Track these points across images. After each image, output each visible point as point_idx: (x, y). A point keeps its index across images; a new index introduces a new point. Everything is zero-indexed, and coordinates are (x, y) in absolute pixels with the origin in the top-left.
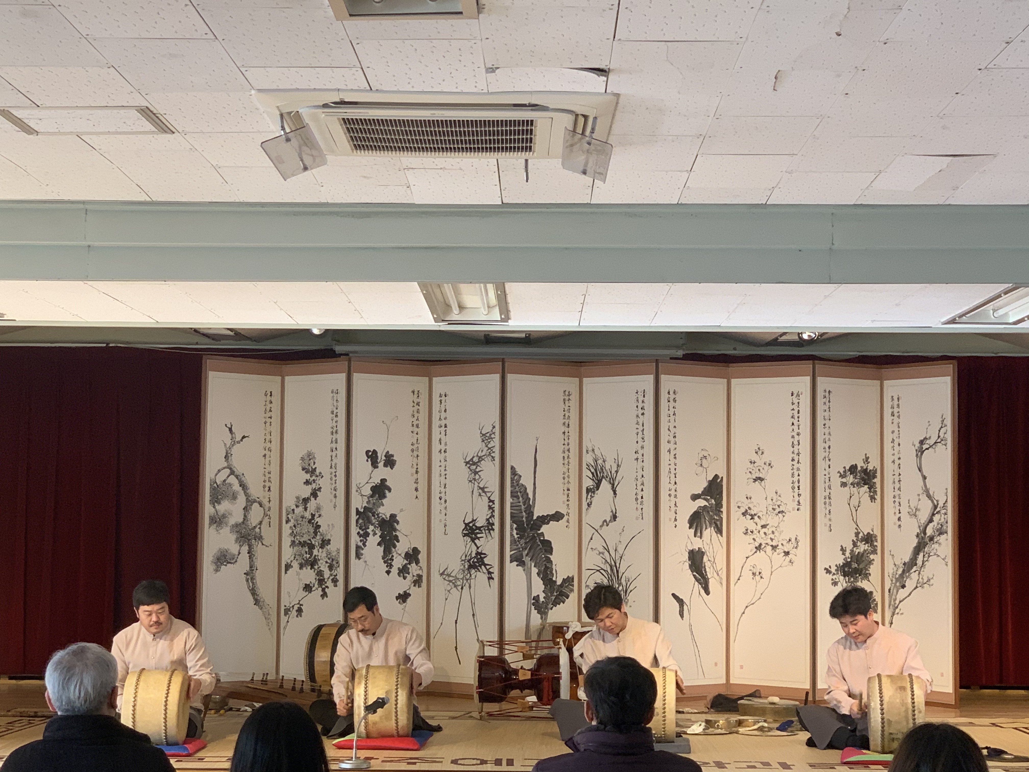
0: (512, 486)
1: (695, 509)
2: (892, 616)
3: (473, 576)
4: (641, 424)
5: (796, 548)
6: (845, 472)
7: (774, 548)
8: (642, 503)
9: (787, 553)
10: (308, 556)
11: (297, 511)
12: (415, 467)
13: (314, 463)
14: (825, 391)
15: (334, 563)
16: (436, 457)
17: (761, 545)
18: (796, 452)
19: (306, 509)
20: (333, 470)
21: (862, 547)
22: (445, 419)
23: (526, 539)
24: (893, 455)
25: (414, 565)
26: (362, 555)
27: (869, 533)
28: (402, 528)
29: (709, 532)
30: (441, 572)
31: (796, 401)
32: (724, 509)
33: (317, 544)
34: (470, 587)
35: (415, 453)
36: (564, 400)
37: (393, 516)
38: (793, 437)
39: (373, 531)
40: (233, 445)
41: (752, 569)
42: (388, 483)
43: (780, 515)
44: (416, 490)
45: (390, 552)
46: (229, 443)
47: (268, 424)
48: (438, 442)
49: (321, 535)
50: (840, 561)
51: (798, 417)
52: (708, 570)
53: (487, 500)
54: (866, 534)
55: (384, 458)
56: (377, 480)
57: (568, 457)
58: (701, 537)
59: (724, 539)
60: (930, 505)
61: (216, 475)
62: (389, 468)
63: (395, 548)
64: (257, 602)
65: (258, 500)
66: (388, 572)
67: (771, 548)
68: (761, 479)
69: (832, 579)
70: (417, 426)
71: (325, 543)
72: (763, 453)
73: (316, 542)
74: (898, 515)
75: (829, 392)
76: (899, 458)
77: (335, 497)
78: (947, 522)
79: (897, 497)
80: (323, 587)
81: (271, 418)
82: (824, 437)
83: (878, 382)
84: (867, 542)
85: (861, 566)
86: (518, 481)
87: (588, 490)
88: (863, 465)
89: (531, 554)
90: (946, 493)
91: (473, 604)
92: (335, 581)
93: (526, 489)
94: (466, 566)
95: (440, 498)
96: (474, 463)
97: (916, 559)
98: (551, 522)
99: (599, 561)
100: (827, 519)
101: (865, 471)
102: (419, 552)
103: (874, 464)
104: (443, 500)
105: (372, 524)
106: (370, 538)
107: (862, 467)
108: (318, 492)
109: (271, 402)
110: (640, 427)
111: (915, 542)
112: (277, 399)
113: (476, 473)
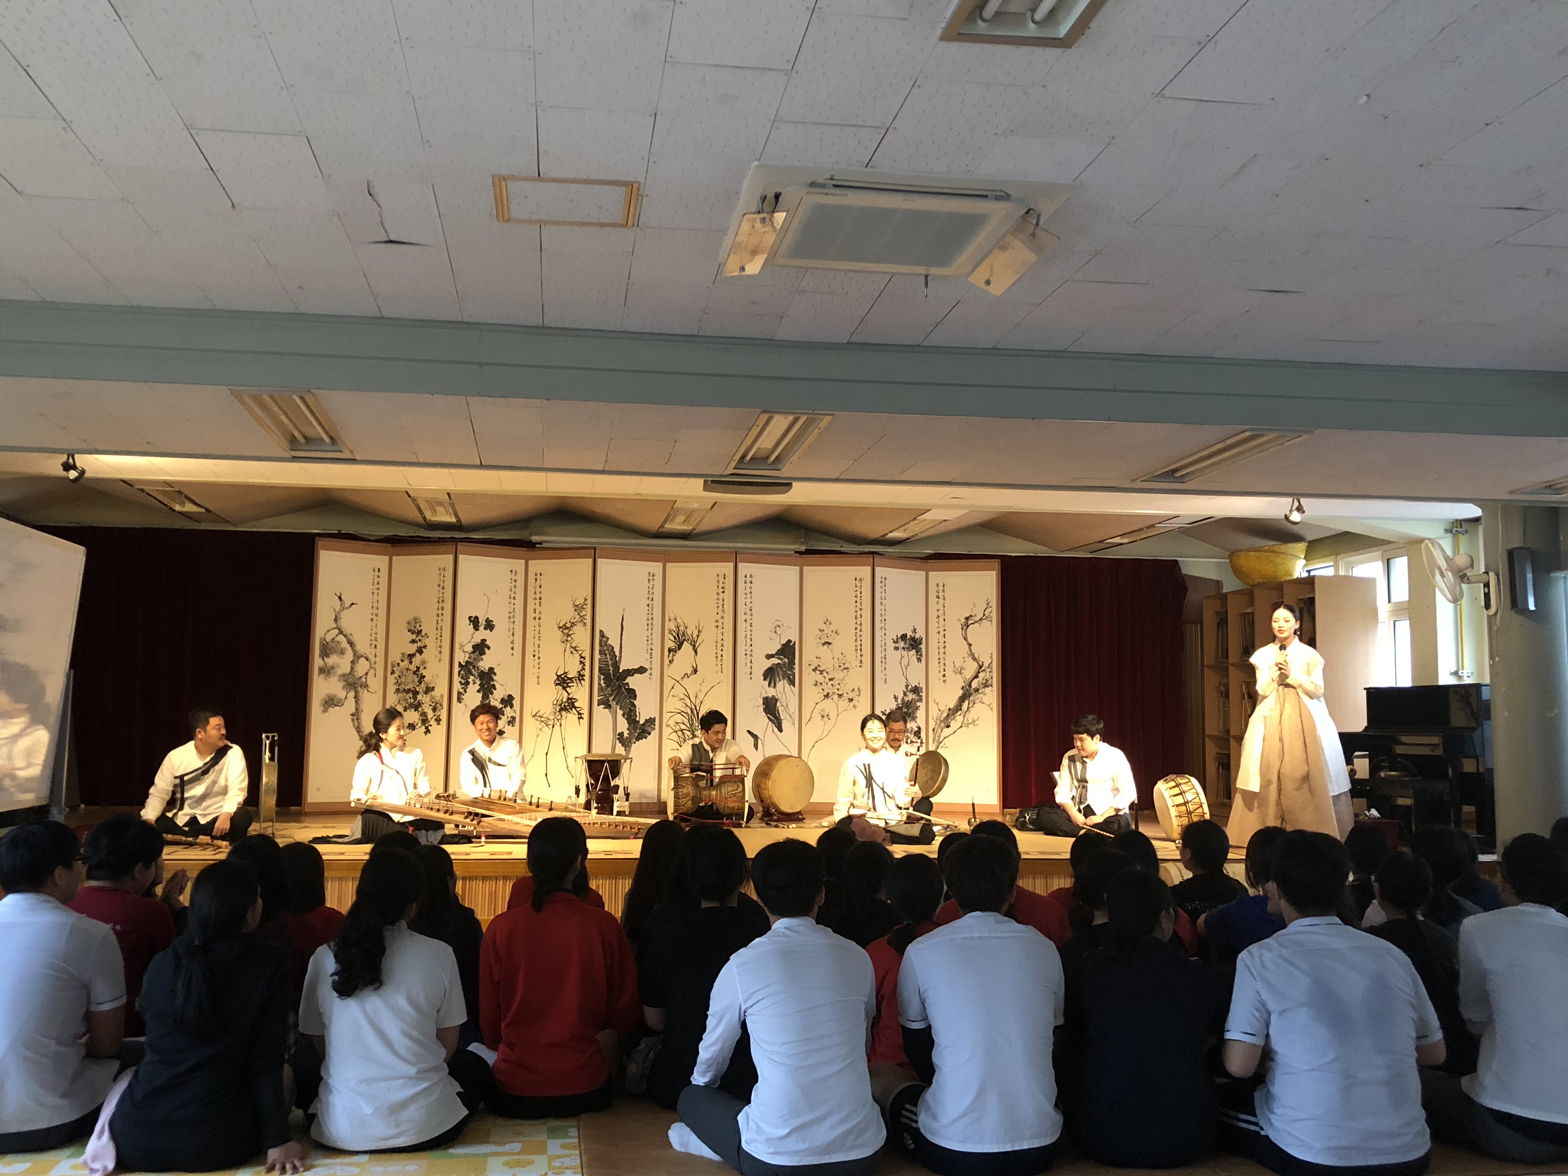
0: (600, 646)
1: (769, 666)
3: (564, 717)
4: (721, 600)
5: (857, 696)
6: (897, 639)
7: (840, 696)
9: (851, 700)
10: (412, 701)
12: (511, 630)
13: (420, 626)
14: (882, 578)
15: (438, 705)
16: (530, 623)
17: (828, 693)
18: (859, 623)
19: (411, 663)
20: (440, 631)
21: (911, 696)
23: (612, 688)
24: (939, 627)
25: (511, 708)
26: (461, 699)
27: (916, 686)
28: (499, 679)
30: (533, 714)
31: (859, 585)
32: (796, 666)
33: (421, 691)
34: (561, 726)
35: (514, 620)
36: (650, 579)
37: (491, 670)
38: (856, 611)
39: (473, 680)
40: (342, 610)
41: (821, 712)
42: (487, 643)
43: (845, 671)
44: (512, 648)
46: (338, 608)
47: (375, 594)
48: (533, 611)
49: (426, 683)
51: (861, 597)
52: (780, 712)
53: (579, 657)
54: (914, 686)
55: (484, 623)
56: (477, 640)
58: (775, 688)
59: (796, 689)
60: (975, 665)
61: (326, 634)
62: (489, 630)
65: (364, 655)
67: (837, 696)
68: (829, 643)
70: (514, 598)
71: (429, 690)
72: (830, 623)
73: (421, 689)
74: (943, 673)
75: (885, 578)
76: (945, 630)
77: (440, 653)
78: (992, 678)
79: (942, 659)
80: (427, 725)
81: (378, 589)
82: (882, 611)
83: (925, 572)
84: (914, 693)
85: (910, 711)
86: (606, 642)
87: (670, 650)
88: (911, 634)
89: (617, 699)
90: (991, 657)
91: (563, 739)
92: (438, 720)
93: (613, 648)
94: (558, 709)
95: (534, 656)
96: (567, 628)
97: (961, 706)
98: (636, 675)
99: (680, 706)
100: (883, 674)
101: (913, 639)
102: (513, 698)
103: (920, 634)
104: (536, 657)
105: (473, 675)
106: (471, 686)
107: (911, 636)
108: (423, 650)
109: (379, 577)
110: (721, 602)
111: (961, 693)
112: (384, 574)
113: (568, 635)
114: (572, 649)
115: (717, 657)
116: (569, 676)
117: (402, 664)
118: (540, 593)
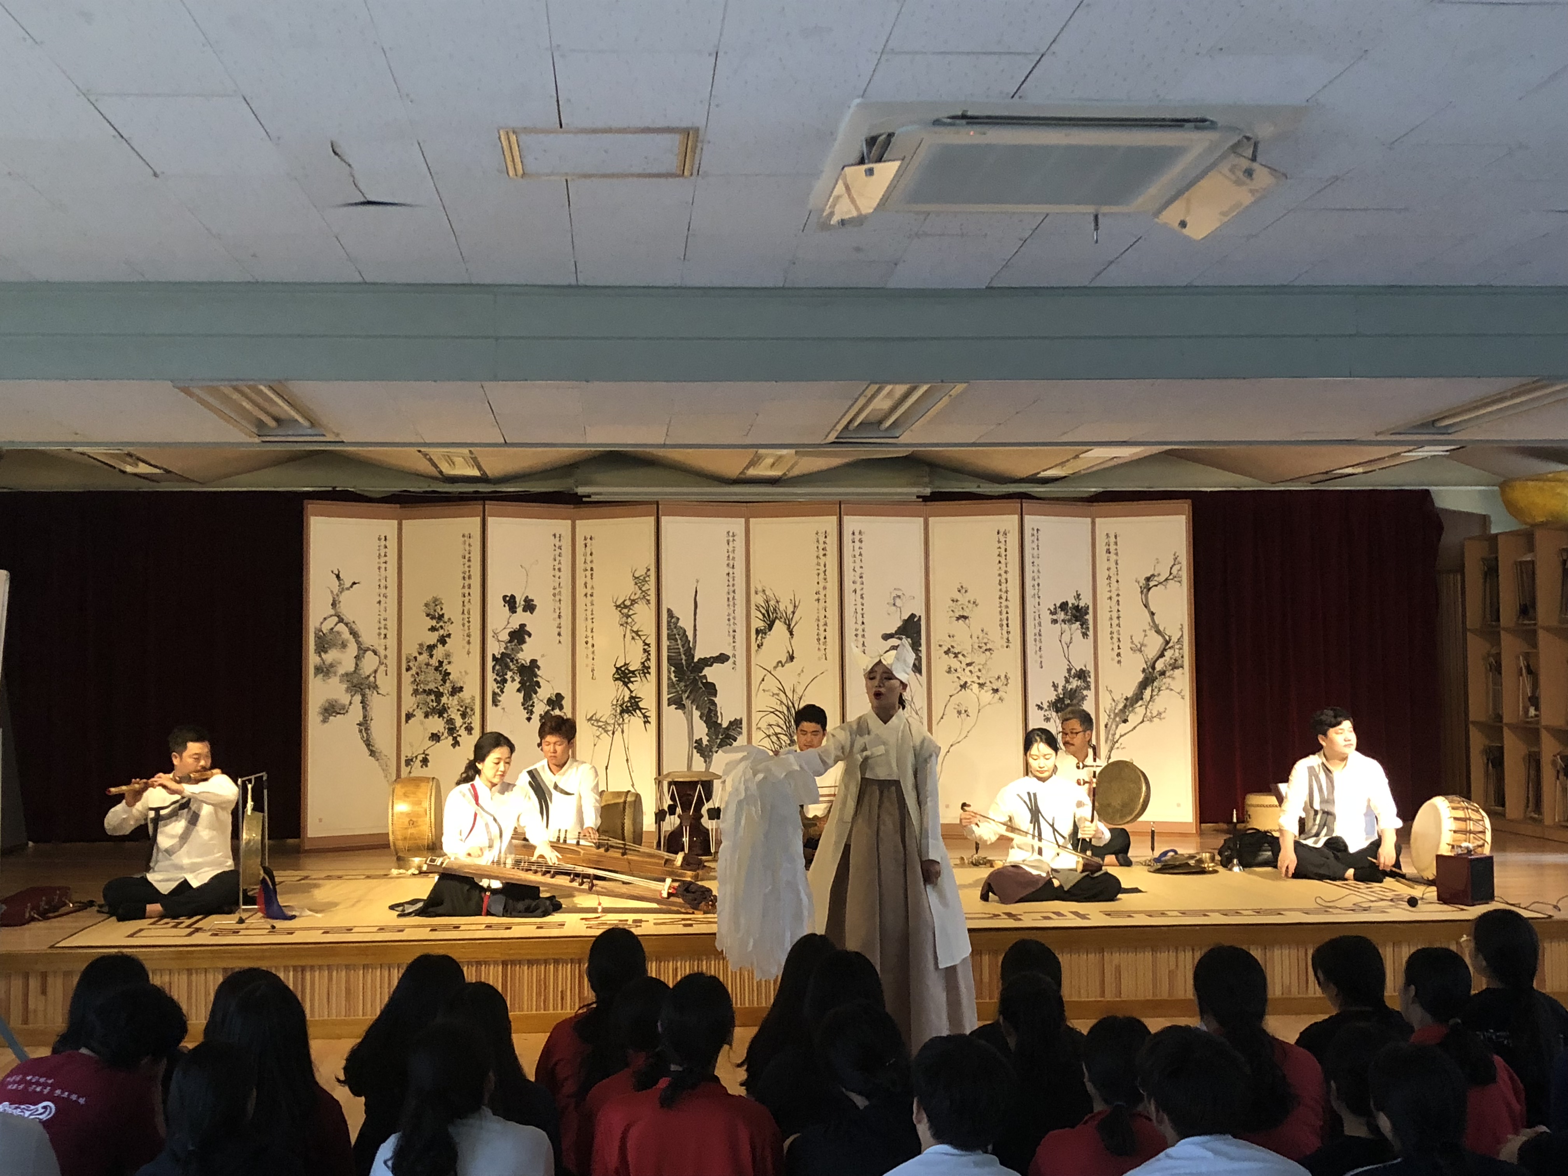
0: (669, 629)
2: (1110, 751)
3: (626, 721)
4: (822, 565)
5: (1006, 685)
6: (1055, 609)
7: (981, 685)
8: (825, 643)
9: (996, 691)
10: (435, 704)
12: (558, 611)
13: (442, 609)
14: (1033, 529)
15: (468, 710)
16: (582, 601)
17: (966, 683)
18: (1004, 590)
19: (431, 656)
20: (467, 616)
21: (1075, 683)
23: (685, 682)
24: (1110, 591)
26: (500, 701)
27: (1081, 669)
28: (544, 674)
30: (588, 717)
31: (1003, 540)
32: (926, 648)
33: (446, 692)
34: (623, 732)
35: (557, 598)
36: (729, 540)
37: (534, 662)
38: (1000, 575)
39: (511, 677)
40: (341, 592)
41: (957, 707)
42: (528, 628)
43: (988, 653)
45: (531, 698)
46: (336, 590)
47: (383, 570)
48: (583, 585)
49: (451, 682)
50: (1053, 698)
51: (1006, 555)
53: (642, 644)
54: (1077, 670)
55: (523, 603)
56: (515, 625)
57: (734, 598)
59: (925, 678)
60: (1160, 640)
61: (322, 623)
62: (528, 613)
63: (536, 694)
64: (372, 753)
65: (372, 648)
66: (529, 719)
67: (977, 686)
68: (965, 618)
69: (1044, 714)
70: (560, 570)
71: (456, 690)
72: (966, 591)
73: (445, 689)
74: (1117, 651)
75: (1038, 530)
76: (1118, 595)
77: (469, 642)
78: (1182, 657)
79: (1115, 633)
80: (455, 735)
81: (386, 564)
82: (1034, 574)
83: (1089, 520)
84: (1080, 678)
85: (1075, 702)
86: (676, 624)
87: (758, 632)
88: (1073, 601)
89: (692, 697)
90: (1182, 631)
91: (626, 749)
92: (469, 729)
93: (685, 631)
94: (618, 711)
95: (587, 643)
96: (626, 607)
97: (1142, 693)
98: (715, 665)
99: (774, 703)
100: (1039, 656)
101: (1077, 608)
102: (563, 698)
103: (1086, 600)
104: (590, 645)
105: (511, 671)
106: (509, 684)
107: (1073, 604)
108: (447, 639)
109: (386, 547)
110: (822, 568)
111: (1141, 677)
112: (393, 543)
113: (628, 616)
114: (634, 634)
115: (819, 640)
116: (631, 668)
117: (420, 658)
118: (591, 562)
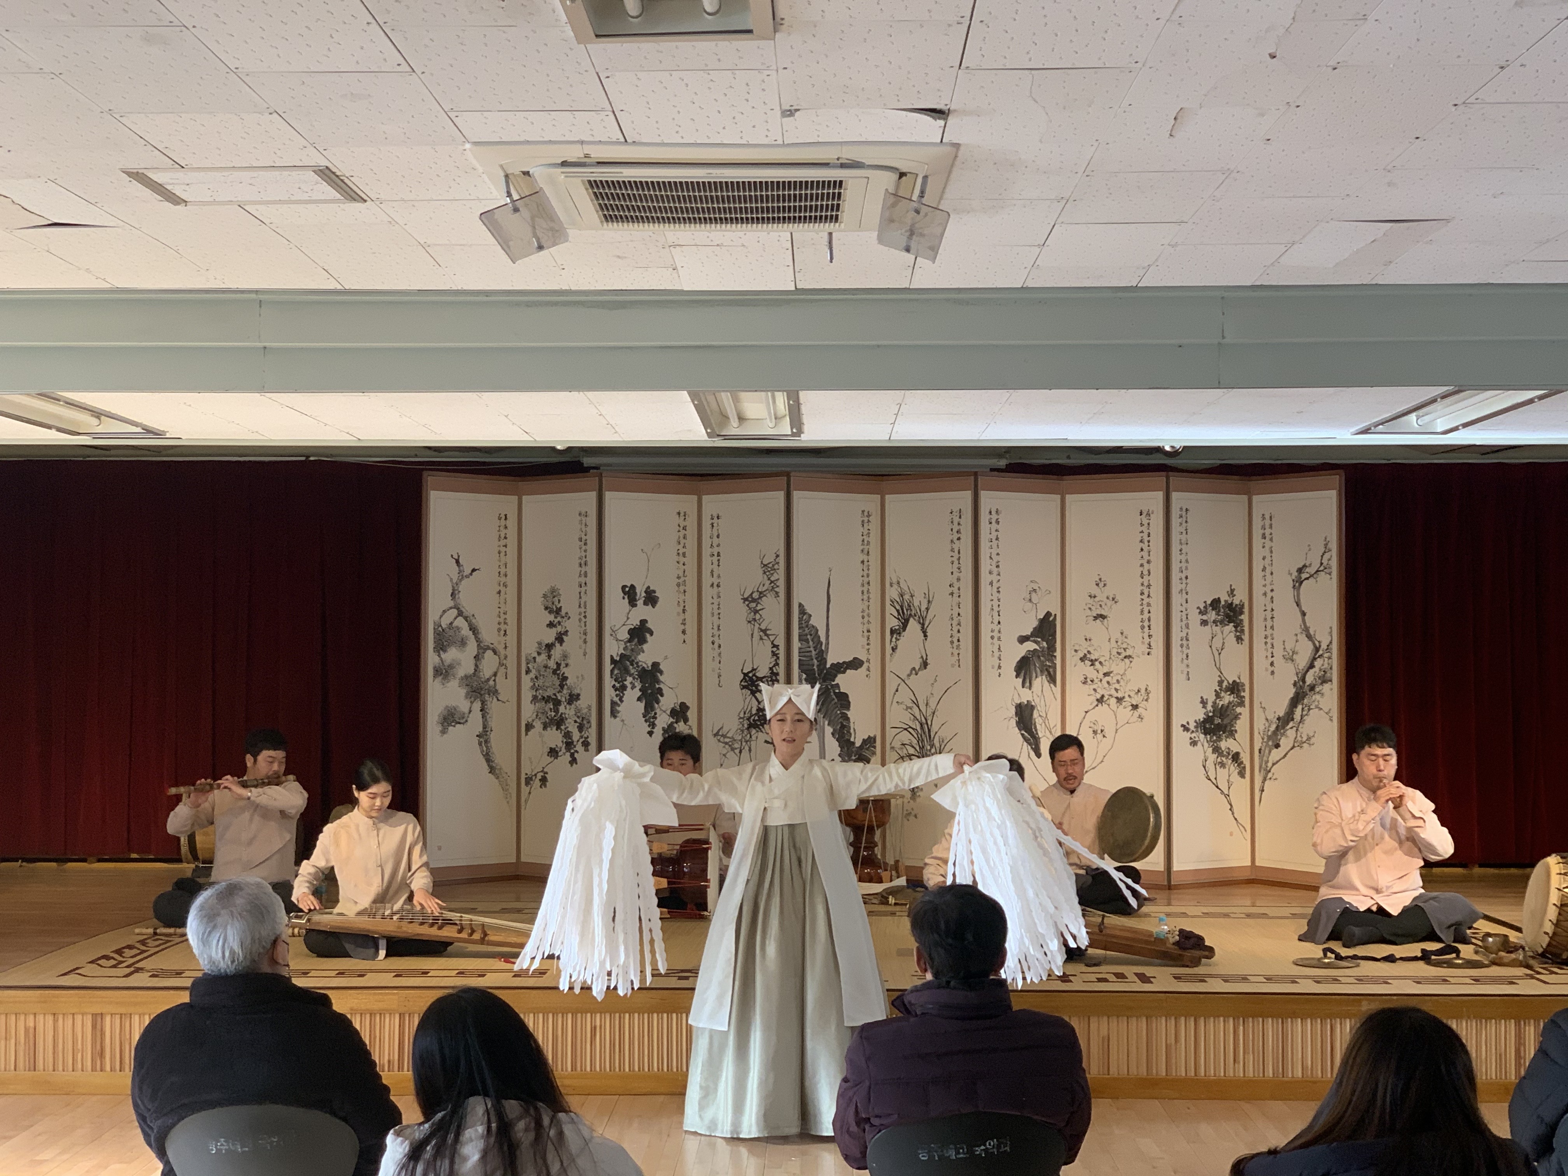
0: (800, 628)
1: (1023, 654)
2: (1263, 782)
3: (754, 738)
4: (956, 552)
5: (1147, 700)
6: (1205, 607)
7: (1120, 700)
8: (958, 647)
9: (1135, 707)
10: (553, 714)
11: (538, 659)
12: (682, 604)
13: (559, 601)
14: (1181, 509)
15: (585, 722)
16: (708, 593)
17: (1103, 696)
18: (1146, 584)
19: (549, 657)
20: (583, 610)
21: (1227, 698)
22: (718, 546)
24: (1265, 586)
25: (682, 723)
26: (618, 712)
27: (1234, 681)
28: (666, 680)
29: (1040, 682)
30: (715, 732)
31: (1145, 522)
32: (1058, 654)
33: (563, 699)
34: (750, 750)
35: (682, 588)
36: (863, 521)
37: (655, 665)
38: (1142, 565)
39: (631, 683)
40: (461, 580)
41: (1092, 725)
42: (649, 625)
43: (1127, 660)
44: (684, 632)
45: (653, 708)
46: (455, 577)
47: (502, 554)
48: (709, 574)
49: (569, 688)
50: (1201, 717)
51: (1149, 542)
52: (1038, 727)
53: (770, 645)
54: (1231, 682)
55: (644, 594)
56: (635, 622)
57: (868, 591)
58: (1030, 688)
59: (1058, 690)
60: (1311, 646)
61: (441, 616)
62: (650, 606)
63: (658, 703)
64: (492, 770)
65: (491, 646)
66: (650, 733)
67: (1115, 700)
68: (1103, 617)
69: (1191, 738)
70: (684, 555)
71: (573, 698)
72: (1105, 585)
73: (563, 697)
74: (1271, 660)
75: (1187, 510)
76: (1272, 590)
77: (585, 642)
78: (1331, 668)
79: (1270, 638)
80: (572, 751)
81: (506, 546)
82: (1181, 565)
83: (1245, 498)
84: (1233, 693)
85: (1226, 721)
86: (807, 621)
87: (892, 632)
88: (1227, 598)
90: (1331, 633)
92: (586, 744)
93: (817, 630)
96: (753, 600)
97: (1293, 713)
98: (848, 671)
99: (906, 718)
100: (1184, 665)
101: (1230, 605)
102: (689, 709)
103: (1240, 597)
104: (716, 645)
105: (632, 675)
106: (628, 693)
107: (1226, 601)
108: (564, 637)
109: (506, 528)
110: (956, 554)
111: (1291, 692)
112: (512, 522)
113: (756, 612)
115: (952, 642)
116: (759, 674)
